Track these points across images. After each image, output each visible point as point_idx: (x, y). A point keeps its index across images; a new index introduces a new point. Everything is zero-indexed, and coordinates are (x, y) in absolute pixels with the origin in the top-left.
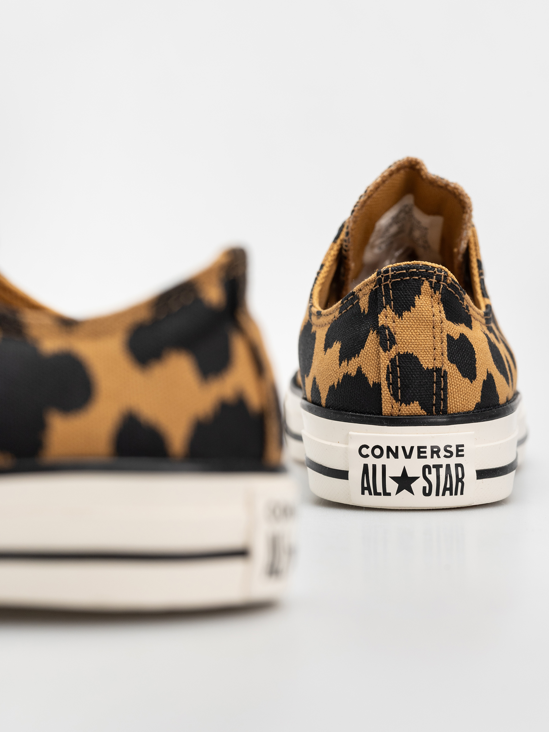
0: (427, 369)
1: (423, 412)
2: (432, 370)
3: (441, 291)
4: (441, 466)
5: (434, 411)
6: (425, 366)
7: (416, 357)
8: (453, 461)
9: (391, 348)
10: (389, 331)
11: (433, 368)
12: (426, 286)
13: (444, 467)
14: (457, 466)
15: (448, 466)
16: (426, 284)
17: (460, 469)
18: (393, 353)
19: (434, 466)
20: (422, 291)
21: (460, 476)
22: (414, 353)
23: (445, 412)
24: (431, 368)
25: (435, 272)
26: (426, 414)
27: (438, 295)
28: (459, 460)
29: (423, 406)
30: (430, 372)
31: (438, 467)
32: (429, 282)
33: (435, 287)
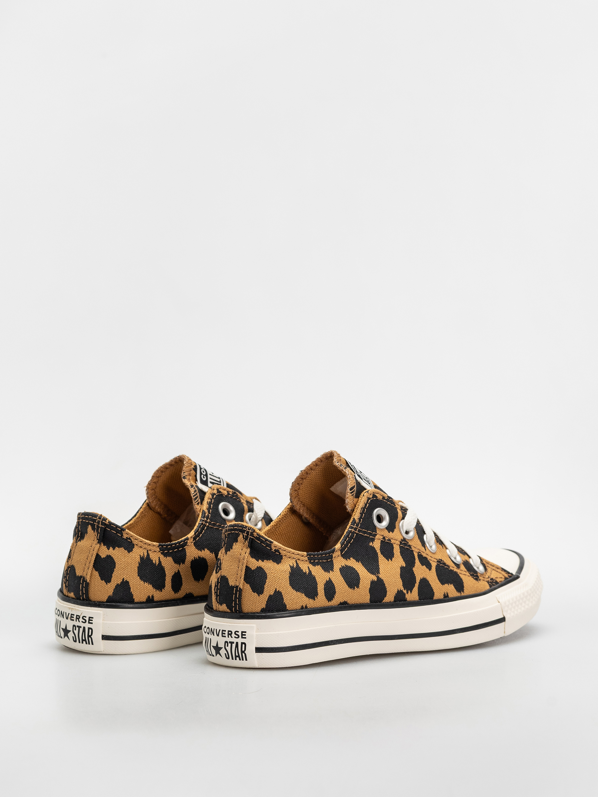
0: (231, 586)
1: (228, 610)
2: (234, 587)
3: (248, 540)
4: (233, 643)
5: (233, 610)
6: (230, 584)
7: (227, 578)
8: (240, 640)
9: (219, 572)
10: (220, 562)
11: (234, 586)
12: (241, 538)
13: (235, 643)
14: (242, 643)
15: (237, 643)
16: (241, 536)
17: (244, 645)
18: (219, 575)
19: (230, 642)
20: (239, 540)
21: (243, 650)
22: (227, 576)
23: (240, 611)
24: (234, 585)
25: (247, 529)
26: (230, 612)
27: (247, 543)
28: (243, 640)
29: (228, 607)
30: (232, 587)
31: (232, 643)
32: (243, 535)
33: (246, 538)
